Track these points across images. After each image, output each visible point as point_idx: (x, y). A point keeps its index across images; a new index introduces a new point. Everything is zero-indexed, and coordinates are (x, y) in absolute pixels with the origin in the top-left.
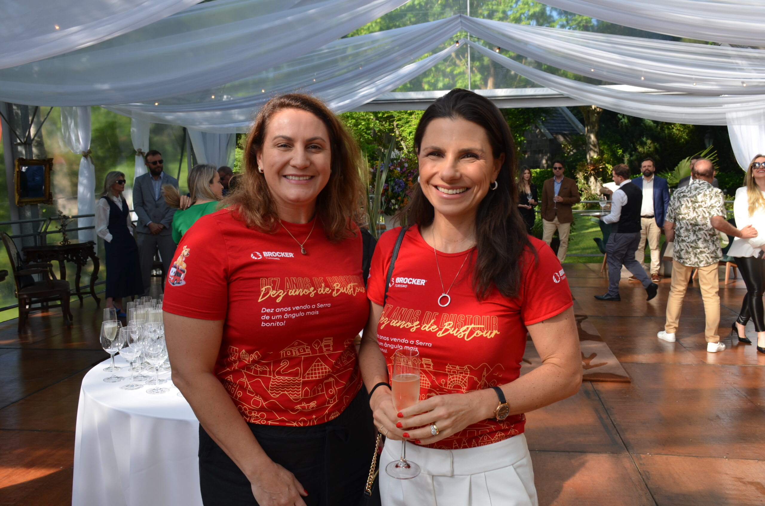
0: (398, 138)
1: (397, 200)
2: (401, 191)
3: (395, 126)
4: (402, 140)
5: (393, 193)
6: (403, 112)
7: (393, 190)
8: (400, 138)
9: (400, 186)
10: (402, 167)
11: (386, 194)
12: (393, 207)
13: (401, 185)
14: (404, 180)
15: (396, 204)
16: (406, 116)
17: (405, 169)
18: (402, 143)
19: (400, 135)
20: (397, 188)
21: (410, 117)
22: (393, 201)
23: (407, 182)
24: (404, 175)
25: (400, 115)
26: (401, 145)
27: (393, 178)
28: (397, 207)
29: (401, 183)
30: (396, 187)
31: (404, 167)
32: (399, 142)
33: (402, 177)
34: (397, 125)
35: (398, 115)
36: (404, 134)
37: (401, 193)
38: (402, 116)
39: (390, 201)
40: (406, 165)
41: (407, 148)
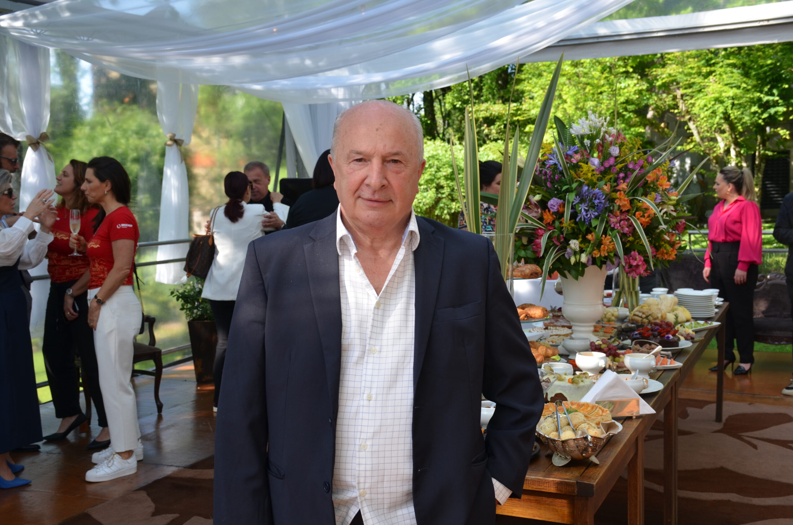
0: (684, 116)
1: (585, 241)
2: (597, 217)
3: (679, 96)
4: (690, 119)
5: (576, 223)
6: (694, 74)
7: (574, 216)
8: (687, 117)
9: (593, 206)
10: (605, 156)
11: (557, 224)
12: (573, 260)
13: (596, 202)
14: (605, 188)
15: (582, 251)
16: (698, 80)
17: (612, 161)
18: (691, 125)
19: (688, 112)
20: (587, 211)
21: (706, 80)
22: (574, 244)
23: (615, 195)
24: (608, 177)
25: (689, 78)
26: (689, 129)
27: (574, 185)
28: (584, 258)
29: (596, 196)
30: (582, 208)
31: (610, 155)
32: (686, 123)
33: (603, 182)
34: (682, 96)
35: (685, 79)
36: (696, 110)
37: (594, 223)
38: (692, 80)
39: (566, 242)
40: (615, 151)
41: (699, 133)
